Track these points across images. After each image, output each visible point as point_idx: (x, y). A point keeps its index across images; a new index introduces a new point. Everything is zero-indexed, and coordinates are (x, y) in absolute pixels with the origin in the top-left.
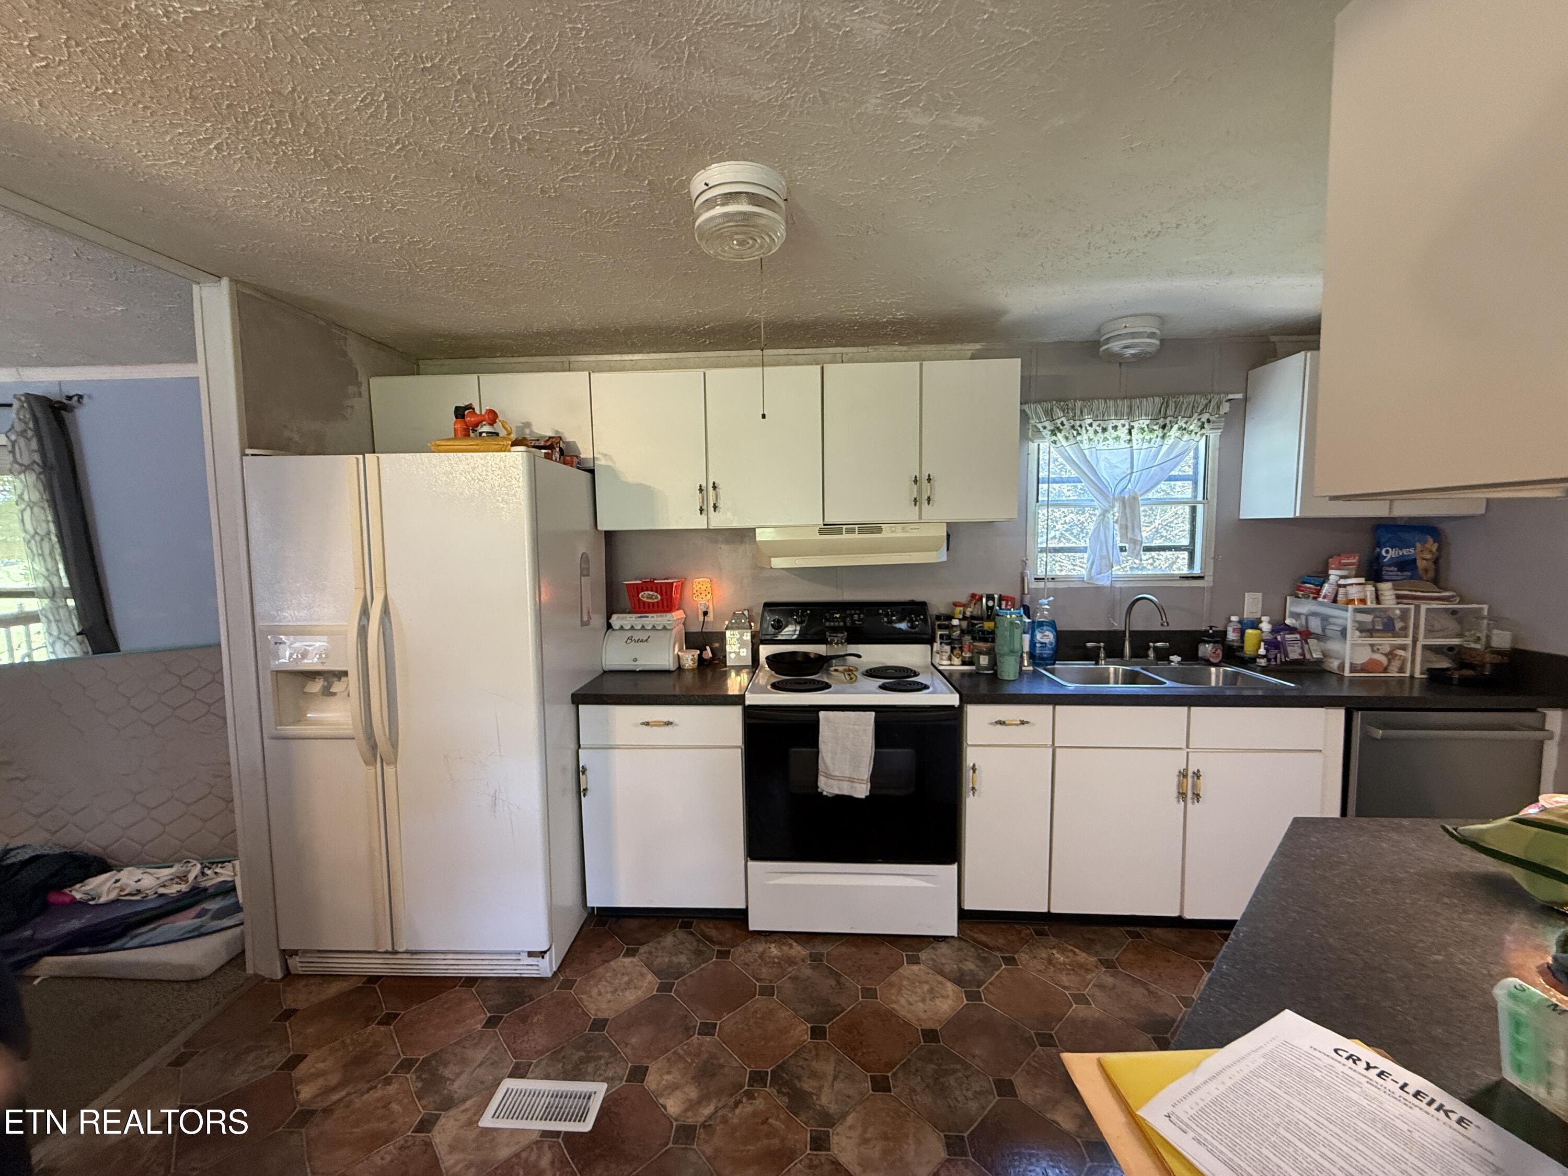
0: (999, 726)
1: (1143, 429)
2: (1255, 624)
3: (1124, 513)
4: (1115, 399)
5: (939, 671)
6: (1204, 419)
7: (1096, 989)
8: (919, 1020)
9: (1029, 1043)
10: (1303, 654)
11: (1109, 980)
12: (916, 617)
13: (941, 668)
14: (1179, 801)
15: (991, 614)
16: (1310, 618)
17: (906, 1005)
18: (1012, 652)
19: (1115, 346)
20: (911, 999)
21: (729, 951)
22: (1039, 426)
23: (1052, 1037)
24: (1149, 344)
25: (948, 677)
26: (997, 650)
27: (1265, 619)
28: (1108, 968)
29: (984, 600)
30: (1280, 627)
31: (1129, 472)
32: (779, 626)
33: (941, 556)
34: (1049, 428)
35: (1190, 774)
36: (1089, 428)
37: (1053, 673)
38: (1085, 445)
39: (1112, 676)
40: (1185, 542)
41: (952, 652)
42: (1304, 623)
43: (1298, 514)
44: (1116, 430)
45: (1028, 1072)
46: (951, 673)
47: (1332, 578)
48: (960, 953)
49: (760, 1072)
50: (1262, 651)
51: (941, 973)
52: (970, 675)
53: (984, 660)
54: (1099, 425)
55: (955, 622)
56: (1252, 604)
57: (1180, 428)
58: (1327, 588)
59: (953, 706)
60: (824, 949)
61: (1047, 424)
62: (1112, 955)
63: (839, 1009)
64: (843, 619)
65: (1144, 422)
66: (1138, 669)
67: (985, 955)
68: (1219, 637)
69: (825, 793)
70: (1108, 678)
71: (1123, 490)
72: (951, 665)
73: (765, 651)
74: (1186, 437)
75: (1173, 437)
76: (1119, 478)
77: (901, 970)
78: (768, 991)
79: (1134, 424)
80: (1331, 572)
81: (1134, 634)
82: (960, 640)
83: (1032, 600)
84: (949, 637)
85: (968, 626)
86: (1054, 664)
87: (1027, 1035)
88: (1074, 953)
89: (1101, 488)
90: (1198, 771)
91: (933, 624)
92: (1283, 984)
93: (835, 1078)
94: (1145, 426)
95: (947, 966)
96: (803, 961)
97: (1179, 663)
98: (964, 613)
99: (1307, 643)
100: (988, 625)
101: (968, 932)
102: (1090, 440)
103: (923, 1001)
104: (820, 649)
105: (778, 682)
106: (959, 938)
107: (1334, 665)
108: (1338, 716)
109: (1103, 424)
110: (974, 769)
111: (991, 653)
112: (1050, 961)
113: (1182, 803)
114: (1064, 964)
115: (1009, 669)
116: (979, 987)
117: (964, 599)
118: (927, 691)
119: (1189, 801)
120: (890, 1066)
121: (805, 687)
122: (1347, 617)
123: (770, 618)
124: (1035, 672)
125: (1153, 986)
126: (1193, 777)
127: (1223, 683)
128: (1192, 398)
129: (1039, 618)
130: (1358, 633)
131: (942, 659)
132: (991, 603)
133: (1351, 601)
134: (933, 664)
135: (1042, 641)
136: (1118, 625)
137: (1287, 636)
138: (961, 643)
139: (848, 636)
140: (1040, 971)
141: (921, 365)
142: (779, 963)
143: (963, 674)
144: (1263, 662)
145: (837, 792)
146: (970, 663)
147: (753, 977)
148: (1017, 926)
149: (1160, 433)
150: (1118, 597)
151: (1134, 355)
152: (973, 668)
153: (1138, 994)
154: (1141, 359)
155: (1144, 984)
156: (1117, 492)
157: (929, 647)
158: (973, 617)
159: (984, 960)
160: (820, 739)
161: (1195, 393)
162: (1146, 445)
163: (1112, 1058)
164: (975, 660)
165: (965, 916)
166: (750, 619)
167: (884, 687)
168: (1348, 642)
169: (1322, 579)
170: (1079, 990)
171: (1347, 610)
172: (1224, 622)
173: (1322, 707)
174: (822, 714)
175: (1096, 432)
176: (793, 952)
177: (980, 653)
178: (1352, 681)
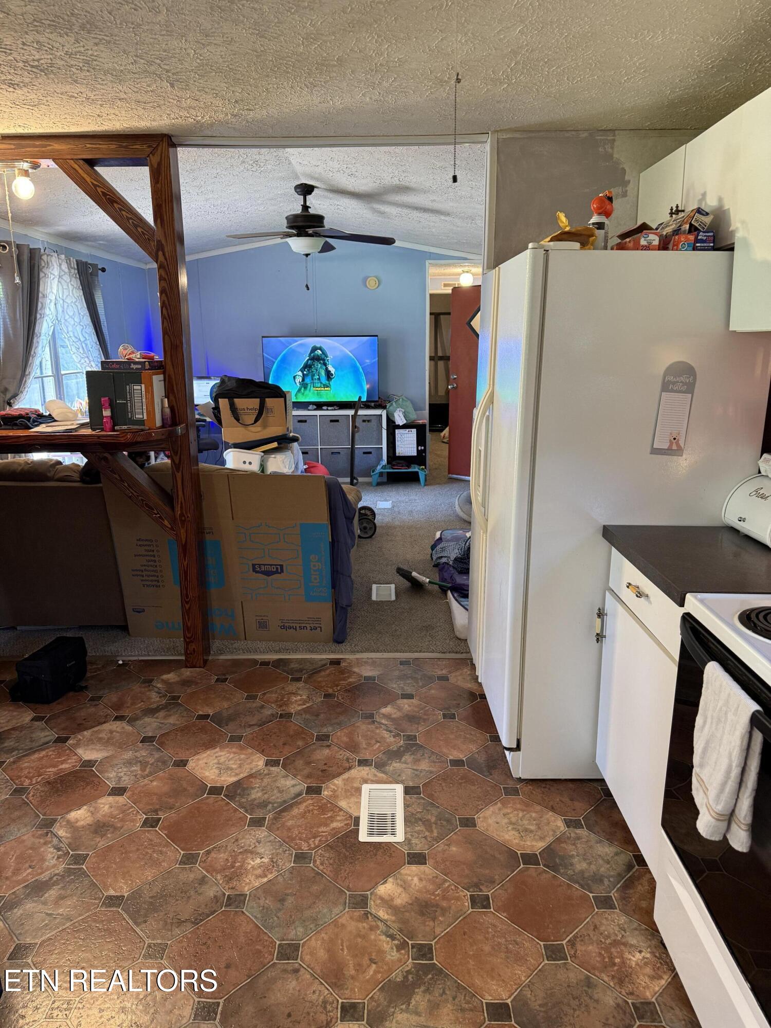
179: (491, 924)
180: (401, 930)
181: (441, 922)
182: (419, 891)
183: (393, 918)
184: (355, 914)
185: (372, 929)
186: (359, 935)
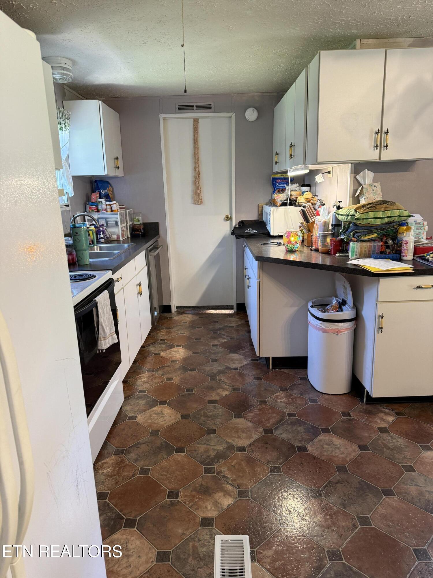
47: (104, 202)
49: (205, 470)
50: (102, 236)
58: (104, 207)
63: (164, 443)
78: (145, 471)
93: (208, 445)
103: (163, 417)
107: (115, 237)
122: (117, 217)
144: (103, 240)
168: (120, 227)
179: (171, 483)
180: (220, 480)
181: (198, 484)
182: (207, 500)
183: (223, 485)
184: (245, 487)
185: (235, 480)
186: (242, 477)
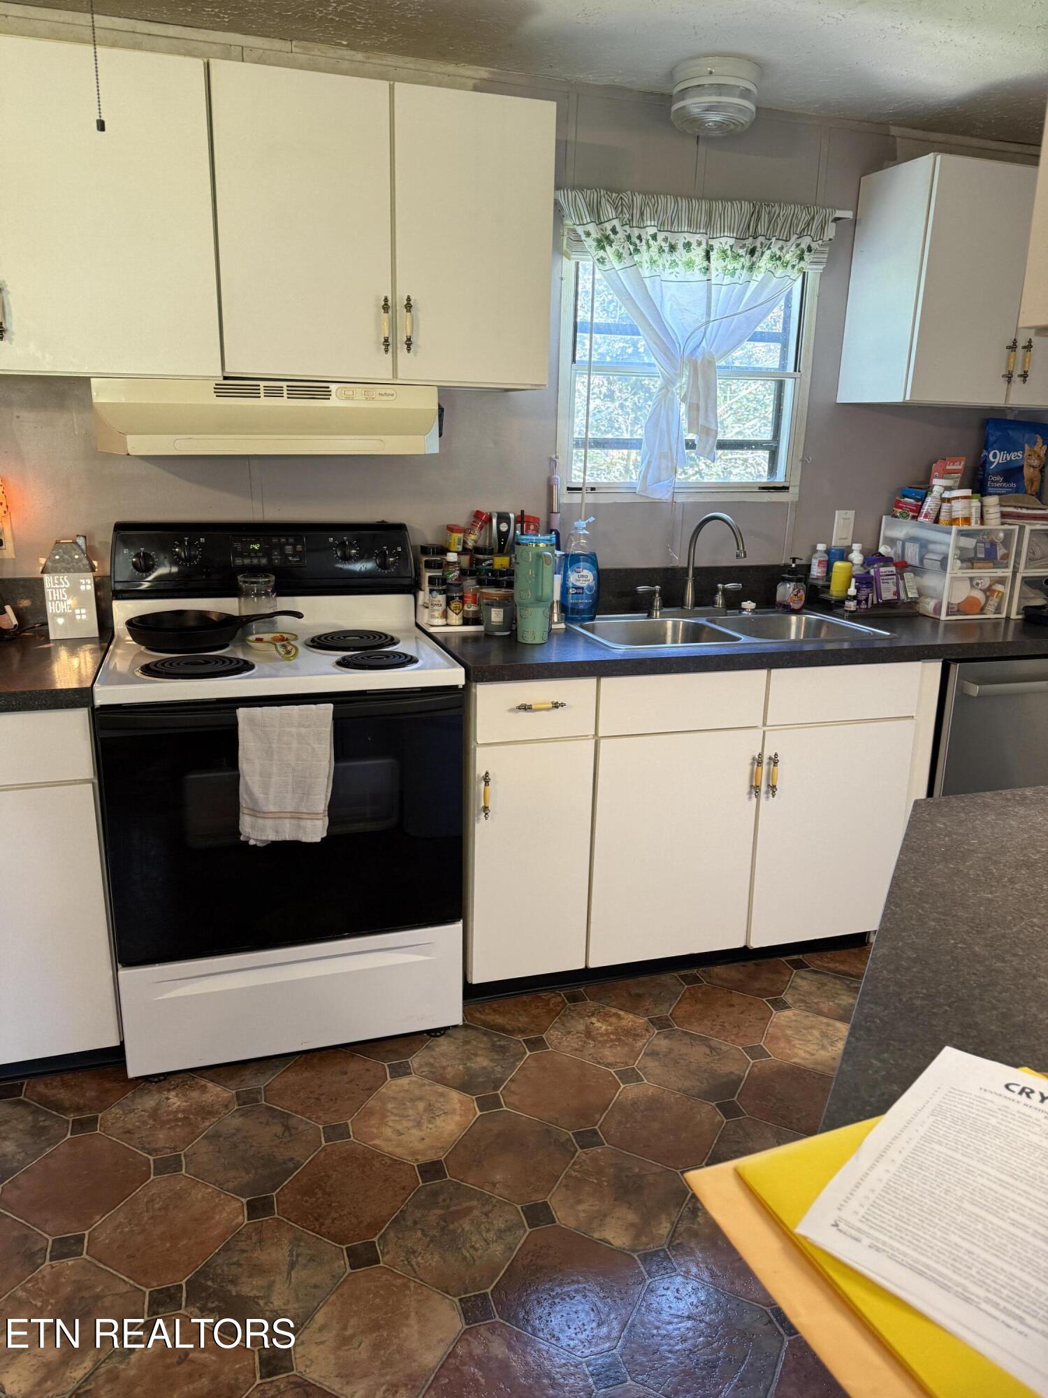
0: (523, 714)
1: (724, 252)
2: (844, 555)
3: (695, 386)
4: (689, 198)
5: (430, 635)
6: (804, 246)
7: (648, 1058)
8: (414, 1153)
9: (566, 1149)
10: (897, 593)
11: (663, 1044)
12: (390, 549)
13: (432, 630)
14: (750, 798)
15: (505, 544)
16: (907, 544)
17: (394, 1137)
18: (539, 600)
19: (694, 104)
20: (399, 1127)
21: (97, 1117)
22: (580, 230)
23: (597, 1133)
24: (742, 110)
25: (442, 643)
26: (516, 598)
27: (857, 547)
28: (661, 1028)
29: (494, 521)
30: (873, 557)
31: (704, 321)
32: (145, 566)
33: (429, 444)
34: (594, 235)
35: (765, 760)
36: (651, 242)
37: (593, 632)
38: (645, 272)
39: (669, 633)
40: (767, 435)
41: (448, 604)
42: (900, 551)
43: (908, 398)
44: (689, 250)
45: (566, 1186)
46: (447, 637)
47: (937, 490)
48: (468, 1047)
49: (168, 1289)
50: (852, 591)
51: (442, 1080)
52: (475, 639)
53: (496, 616)
54: (666, 240)
55: (452, 557)
56: (842, 527)
57: (774, 257)
58: (930, 504)
59: (456, 687)
60: (256, 1084)
61: (591, 228)
62: (664, 1011)
63: (291, 1165)
64: (266, 552)
65: (724, 242)
66: (702, 621)
67: (502, 1043)
68: (799, 573)
69: (252, 842)
70: (665, 635)
71: (695, 349)
72: (447, 625)
73: (123, 611)
74: (780, 272)
75: (762, 270)
76: (691, 330)
77: (383, 1090)
78: (169, 1165)
79: (714, 243)
80: (936, 481)
81: (696, 570)
82: (459, 585)
83: (562, 523)
84: (443, 581)
85: (471, 564)
86: (592, 619)
87: (563, 1139)
88: (616, 1015)
89: (666, 344)
90: (776, 755)
91: (417, 562)
92: (935, 1014)
93: (292, 1265)
94: (727, 247)
95: (449, 1069)
96: (226, 1107)
97: (753, 611)
98: (465, 542)
99: (903, 578)
100: (501, 562)
101: (478, 1015)
102: (653, 262)
103: (419, 1125)
104: (228, 606)
105: (156, 664)
106: (465, 1026)
107: (928, 606)
108: (933, 669)
109: (672, 238)
110: (486, 780)
111: (509, 605)
112: (589, 1034)
113: (754, 800)
114: (607, 1033)
115: (534, 626)
116: (496, 1088)
117: (462, 520)
118: (415, 666)
119: (763, 795)
120: (374, 1226)
121: (207, 669)
122: (948, 542)
123: (127, 556)
124: (567, 630)
125: (715, 1042)
126: (769, 764)
127: (804, 636)
128: (790, 209)
129: (573, 549)
130: (958, 563)
131: (432, 617)
132: (504, 527)
133: (953, 521)
134: (417, 625)
135: (578, 584)
136: (679, 560)
137: (882, 569)
138: (462, 590)
139: (276, 582)
140: (576, 1050)
141: (392, 89)
142: (186, 1118)
143: (465, 639)
144: (851, 605)
145: (272, 837)
146: (475, 621)
147: (143, 1149)
148: (544, 995)
149: (746, 260)
150: (679, 517)
151: (720, 125)
152: (481, 628)
153: (698, 1054)
154: (730, 136)
155: (704, 1041)
156: (687, 352)
157: (410, 597)
158: (477, 550)
159: (503, 1050)
160: (241, 753)
161: (795, 203)
162: (727, 280)
163: (750, 1163)
164: (483, 616)
165: (473, 993)
166: (90, 553)
167: (343, 663)
168: (948, 575)
169: (924, 491)
170: (626, 1064)
171: (950, 533)
172: (808, 552)
173: (918, 660)
174: (242, 713)
175: (661, 250)
176: (208, 1098)
177: (491, 605)
178: (950, 627)
